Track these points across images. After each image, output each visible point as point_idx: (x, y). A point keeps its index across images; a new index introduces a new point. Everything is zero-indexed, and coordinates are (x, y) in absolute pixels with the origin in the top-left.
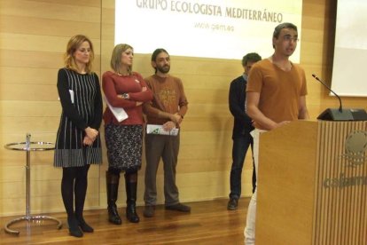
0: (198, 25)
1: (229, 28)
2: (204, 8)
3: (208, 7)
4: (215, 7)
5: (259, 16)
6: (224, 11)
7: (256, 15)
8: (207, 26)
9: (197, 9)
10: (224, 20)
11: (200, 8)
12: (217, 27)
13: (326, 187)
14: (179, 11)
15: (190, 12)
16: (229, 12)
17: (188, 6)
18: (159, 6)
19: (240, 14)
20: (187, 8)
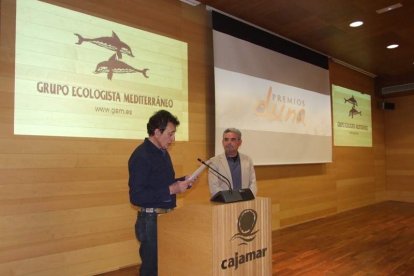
0: (98, 109)
1: (129, 112)
2: (104, 94)
3: (108, 93)
4: (114, 93)
5: (154, 102)
6: (122, 96)
7: (151, 101)
8: (108, 110)
9: (97, 95)
10: (123, 105)
11: (100, 94)
12: (116, 111)
13: (223, 267)
14: (80, 96)
15: (91, 97)
16: (127, 98)
17: (89, 92)
18: (60, 91)
19: (137, 100)
20: (88, 93)
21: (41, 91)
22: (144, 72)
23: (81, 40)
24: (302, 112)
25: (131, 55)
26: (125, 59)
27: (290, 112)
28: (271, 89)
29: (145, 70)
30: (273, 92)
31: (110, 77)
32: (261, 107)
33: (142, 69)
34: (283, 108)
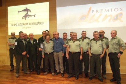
0: (23, 28)
1: (30, 28)
4: (26, 23)
6: (28, 24)
7: (36, 23)
8: (25, 28)
10: (29, 26)
11: (23, 24)
12: (27, 28)
14: (19, 25)
16: (30, 24)
18: (16, 25)
19: (33, 24)
20: (21, 24)
21: (12, 26)
22: (34, 16)
23: (19, 12)
24: (121, 14)
25: (31, 12)
26: (29, 13)
27: (106, 16)
28: (91, 8)
29: (35, 15)
30: (92, 9)
31: (25, 19)
32: (83, 18)
33: (34, 15)
34: (100, 15)
